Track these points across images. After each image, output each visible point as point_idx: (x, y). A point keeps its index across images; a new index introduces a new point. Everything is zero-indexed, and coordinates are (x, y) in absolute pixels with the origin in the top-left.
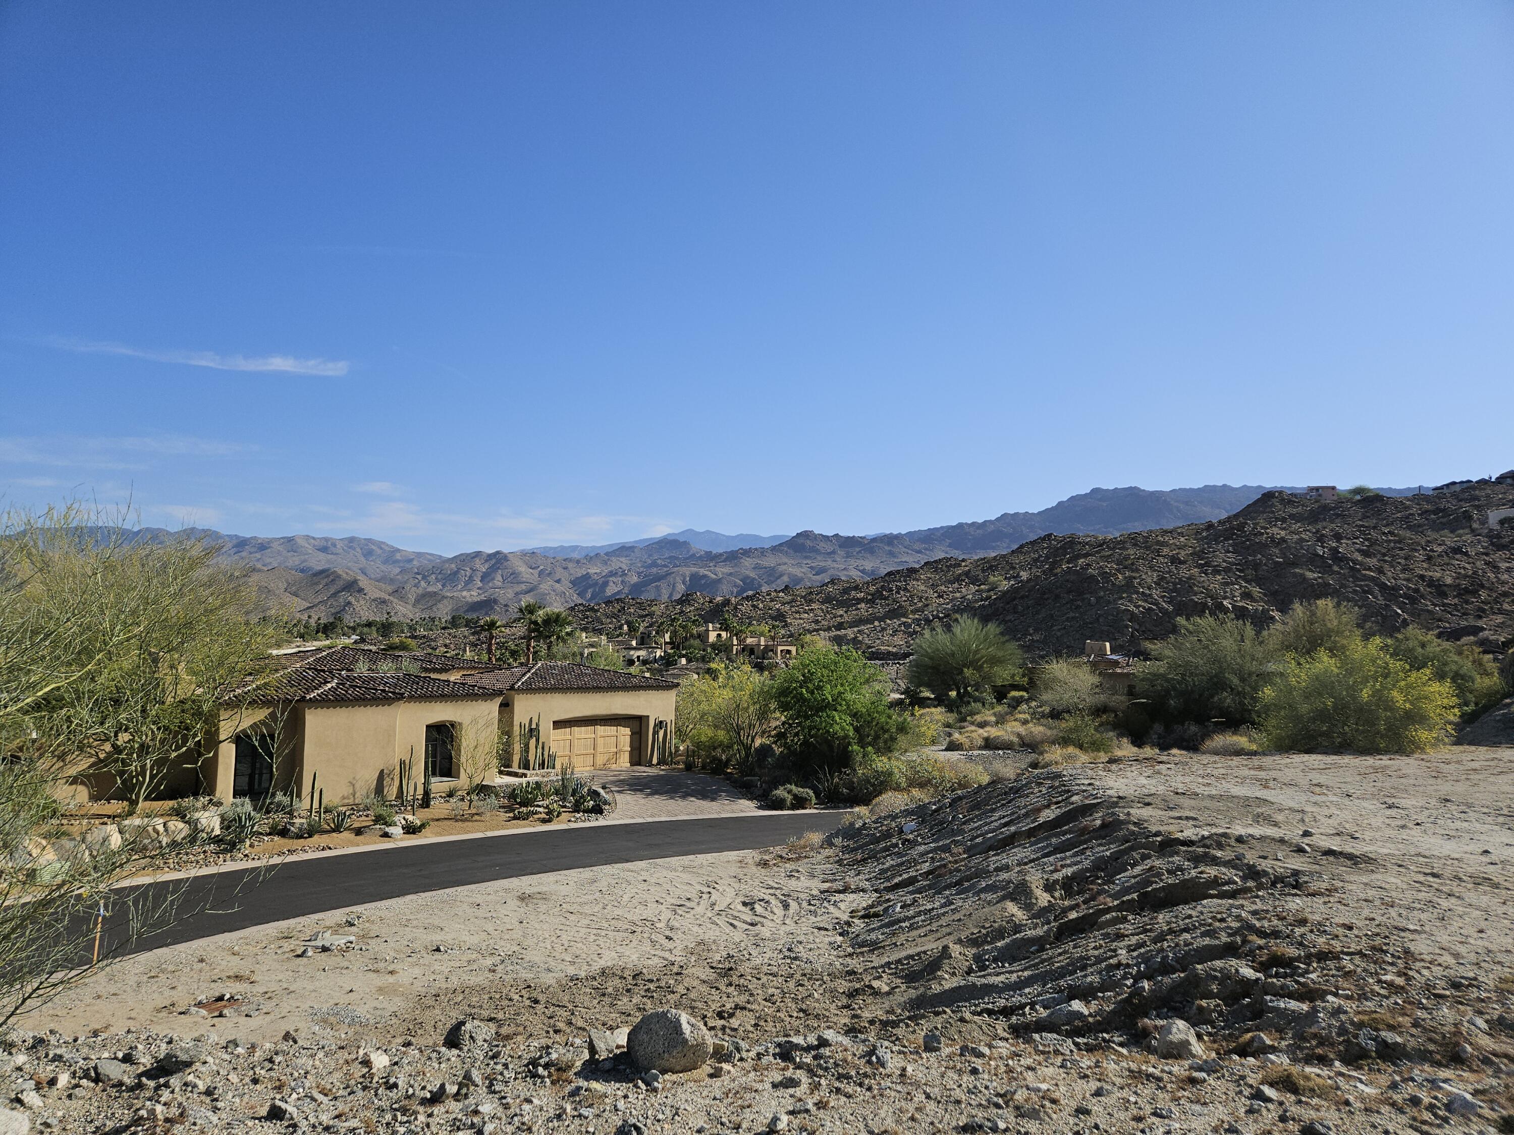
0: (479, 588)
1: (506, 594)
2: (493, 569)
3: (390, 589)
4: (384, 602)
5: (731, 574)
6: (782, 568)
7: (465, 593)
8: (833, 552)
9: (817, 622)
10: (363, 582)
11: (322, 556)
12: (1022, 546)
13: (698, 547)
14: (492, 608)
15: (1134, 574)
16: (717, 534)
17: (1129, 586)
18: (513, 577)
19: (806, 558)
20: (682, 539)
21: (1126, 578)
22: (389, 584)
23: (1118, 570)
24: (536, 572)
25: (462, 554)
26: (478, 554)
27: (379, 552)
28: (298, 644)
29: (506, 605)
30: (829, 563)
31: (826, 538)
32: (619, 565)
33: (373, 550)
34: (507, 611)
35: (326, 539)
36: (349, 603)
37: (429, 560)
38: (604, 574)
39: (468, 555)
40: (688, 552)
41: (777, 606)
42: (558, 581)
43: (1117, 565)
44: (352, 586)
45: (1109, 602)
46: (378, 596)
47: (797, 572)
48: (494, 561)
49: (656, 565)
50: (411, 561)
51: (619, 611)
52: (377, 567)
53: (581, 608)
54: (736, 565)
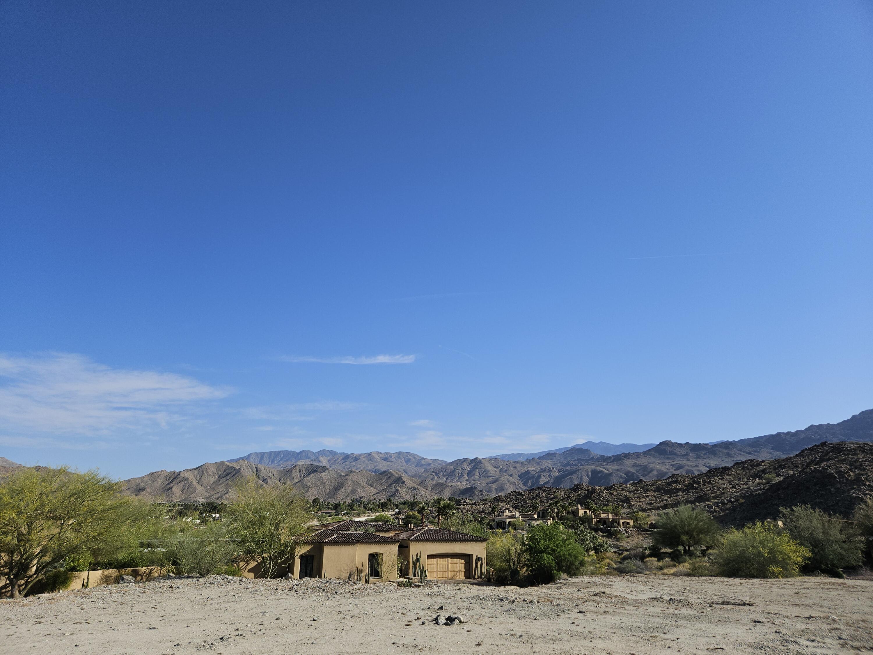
0: (466, 480)
1: (481, 484)
2: (474, 468)
3: (418, 481)
4: (415, 489)
5: (618, 470)
6: (652, 466)
7: (459, 484)
8: (687, 455)
9: (651, 504)
10: (405, 478)
11: (385, 463)
12: (803, 451)
13: (597, 452)
14: (474, 493)
15: (862, 472)
16: (607, 443)
17: (858, 481)
18: (485, 473)
19: (668, 458)
20: (584, 448)
21: (856, 475)
22: (419, 479)
23: (850, 470)
24: (498, 470)
25: (457, 460)
26: (465, 460)
27: (414, 460)
28: (368, 514)
29: (481, 491)
30: (684, 462)
31: (680, 445)
32: (547, 465)
33: (410, 459)
34: (482, 494)
35: (387, 454)
36: (397, 490)
37: (440, 464)
38: (538, 471)
39: (460, 460)
40: (589, 455)
41: (625, 494)
42: (511, 475)
43: (849, 466)
44: (399, 480)
45: (844, 492)
46: (412, 486)
47: (663, 468)
48: (473, 464)
49: (570, 465)
50: (430, 464)
51: (536, 496)
52: (413, 469)
53: (515, 494)
54: (620, 464)
